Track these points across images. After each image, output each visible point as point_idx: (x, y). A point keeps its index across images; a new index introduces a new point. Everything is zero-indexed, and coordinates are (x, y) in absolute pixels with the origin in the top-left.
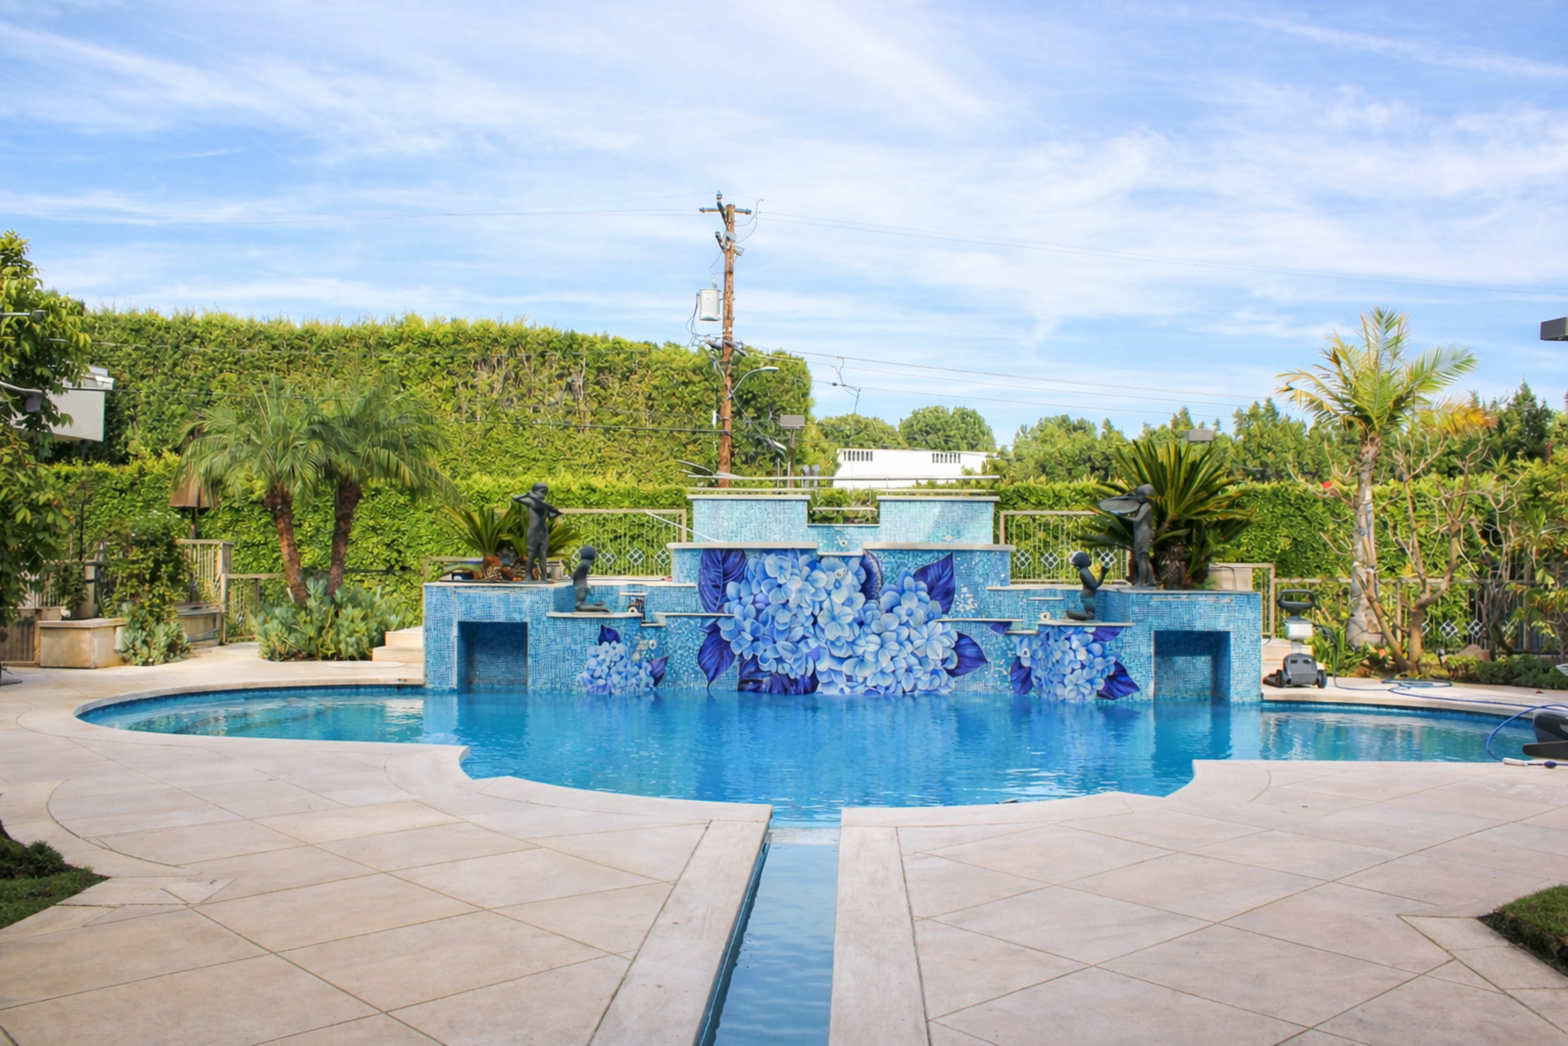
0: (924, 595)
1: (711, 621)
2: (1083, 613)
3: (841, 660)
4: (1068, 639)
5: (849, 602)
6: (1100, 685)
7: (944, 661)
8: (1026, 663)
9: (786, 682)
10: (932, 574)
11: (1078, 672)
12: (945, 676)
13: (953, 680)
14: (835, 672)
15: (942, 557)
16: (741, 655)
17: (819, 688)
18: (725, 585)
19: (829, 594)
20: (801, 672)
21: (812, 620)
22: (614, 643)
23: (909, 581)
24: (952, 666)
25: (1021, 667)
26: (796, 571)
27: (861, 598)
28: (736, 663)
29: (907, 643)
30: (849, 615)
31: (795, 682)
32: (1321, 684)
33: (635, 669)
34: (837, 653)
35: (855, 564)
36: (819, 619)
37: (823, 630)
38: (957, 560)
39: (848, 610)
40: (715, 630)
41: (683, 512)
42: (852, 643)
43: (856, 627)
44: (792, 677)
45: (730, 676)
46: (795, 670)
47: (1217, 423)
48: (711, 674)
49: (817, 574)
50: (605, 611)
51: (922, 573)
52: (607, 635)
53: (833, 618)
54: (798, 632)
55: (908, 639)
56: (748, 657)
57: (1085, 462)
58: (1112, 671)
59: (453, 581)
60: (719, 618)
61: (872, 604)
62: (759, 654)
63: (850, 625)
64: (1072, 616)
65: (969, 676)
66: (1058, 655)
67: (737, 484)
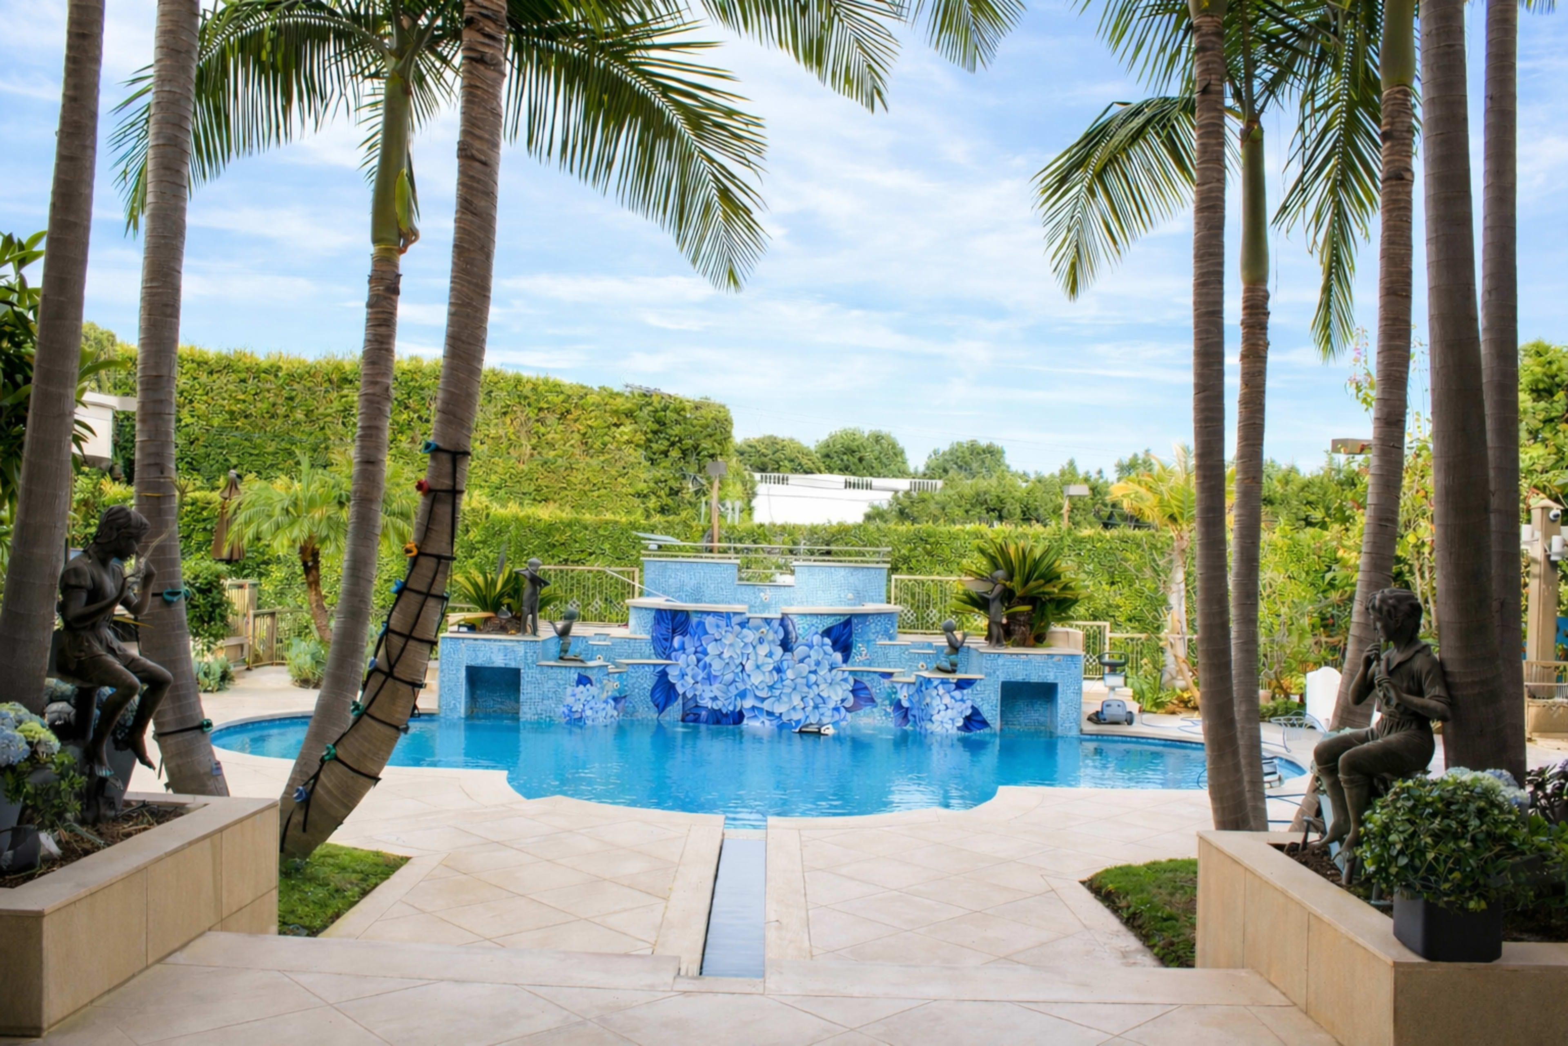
0: (829, 649)
1: (662, 668)
2: (949, 668)
3: (763, 700)
4: (936, 687)
5: (770, 655)
6: (960, 723)
7: (843, 701)
8: (905, 704)
9: (720, 716)
10: (834, 633)
11: (942, 713)
12: (843, 710)
13: (849, 715)
14: (757, 708)
15: (843, 619)
16: (684, 693)
17: (745, 721)
18: (673, 638)
19: (754, 647)
20: (731, 708)
21: (740, 668)
22: (588, 686)
23: (817, 639)
24: (848, 704)
25: (902, 707)
26: (729, 629)
27: (779, 651)
28: (680, 699)
29: (815, 687)
30: (770, 664)
31: (726, 715)
32: (1130, 722)
33: (604, 705)
34: (758, 693)
35: (776, 624)
36: (746, 668)
37: (749, 676)
38: (855, 621)
39: (770, 660)
40: (663, 674)
41: (637, 570)
42: (771, 688)
43: (775, 673)
44: (724, 711)
45: (675, 710)
46: (725, 705)
47: (1100, 472)
48: (661, 706)
49: (745, 631)
50: (582, 661)
51: (827, 633)
52: (584, 680)
53: (758, 667)
54: (729, 677)
55: (816, 683)
56: (689, 695)
57: (982, 504)
58: (968, 712)
59: (458, 632)
60: (668, 665)
61: (788, 655)
62: (698, 693)
63: (770, 672)
64: (940, 670)
65: (861, 712)
66: (928, 700)
67: (680, 549)
